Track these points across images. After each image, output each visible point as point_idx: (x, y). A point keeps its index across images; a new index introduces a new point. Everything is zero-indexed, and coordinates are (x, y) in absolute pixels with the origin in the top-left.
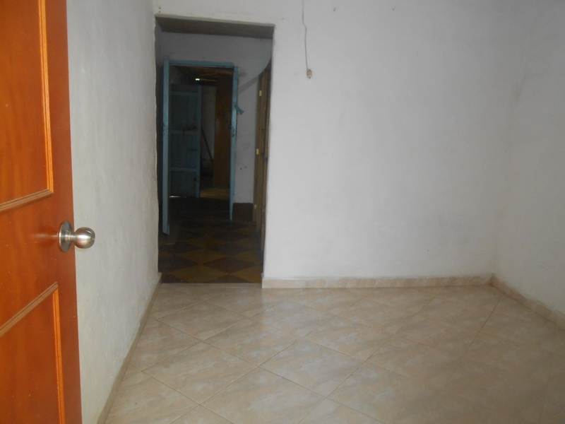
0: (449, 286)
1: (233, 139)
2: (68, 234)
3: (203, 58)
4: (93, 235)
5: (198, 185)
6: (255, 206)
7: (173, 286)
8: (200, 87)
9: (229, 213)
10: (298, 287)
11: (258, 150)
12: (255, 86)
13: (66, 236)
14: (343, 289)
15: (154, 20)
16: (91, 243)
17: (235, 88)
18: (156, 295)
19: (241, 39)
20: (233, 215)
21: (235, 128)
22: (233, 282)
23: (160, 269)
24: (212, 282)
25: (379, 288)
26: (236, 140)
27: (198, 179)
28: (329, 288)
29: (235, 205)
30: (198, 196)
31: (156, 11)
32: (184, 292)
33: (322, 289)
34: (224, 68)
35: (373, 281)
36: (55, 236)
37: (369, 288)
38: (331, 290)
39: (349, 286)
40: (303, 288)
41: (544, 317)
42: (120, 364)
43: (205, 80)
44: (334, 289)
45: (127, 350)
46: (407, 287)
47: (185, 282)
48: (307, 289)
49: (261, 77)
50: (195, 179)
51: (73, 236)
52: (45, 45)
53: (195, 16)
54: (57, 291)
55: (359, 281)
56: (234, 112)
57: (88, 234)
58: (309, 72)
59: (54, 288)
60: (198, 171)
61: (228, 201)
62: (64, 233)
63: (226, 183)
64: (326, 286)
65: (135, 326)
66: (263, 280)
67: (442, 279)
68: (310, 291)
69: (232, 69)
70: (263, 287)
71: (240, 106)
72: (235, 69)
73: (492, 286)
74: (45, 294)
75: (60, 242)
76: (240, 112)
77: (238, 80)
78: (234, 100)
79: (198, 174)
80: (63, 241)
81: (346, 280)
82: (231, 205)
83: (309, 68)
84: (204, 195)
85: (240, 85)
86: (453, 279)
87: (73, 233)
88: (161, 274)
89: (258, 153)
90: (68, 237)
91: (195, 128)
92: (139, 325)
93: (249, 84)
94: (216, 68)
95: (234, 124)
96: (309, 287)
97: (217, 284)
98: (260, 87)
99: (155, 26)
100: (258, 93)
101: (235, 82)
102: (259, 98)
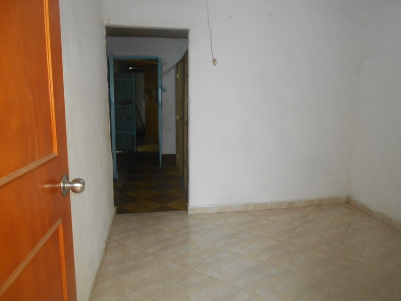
0: (319, 205)
1: (160, 109)
2: (67, 184)
3: (136, 53)
4: (84, 184)
5: (135, 143)
6: (178, 156)
7: (125, 216)
8: (134, 74)
9: (159, 162)
10: (213, 212)
11: (177, 116)
12: (173, 72)
13: (66, 185)
14: (245, 212)
15: (105, 29)
16: (83, 189)
17: (159, 73)
18: (114, 223)
19: (162, 39)
20: (162, 163)
21: (161, 102)
22: (167, 211)
23: (116, 204)
24: (152, 211)
25: (270, 210)
26: (162, 110)
27: (135, 138)
28: (235, 212)
29: (164, 156)
30: (135, 151)
31: (106, 23)
32: (133, 220)
34: (151, 60)
35: (266, 204)
36: (58, 186)
37: (263, 210)
39: (249, 209)
41: (387, 223)
42: (95, 274)
43: (136, 68)
44: (238, 212)
45: (98, 264)
46: (290, 207)
47: (133, 212)
48: (220, 213)
49: (177, 65)
50: (133, 139)
51: (70, 185)
52: (50, 53)
53: (132, 25)
54: (61, 225)
55: (256, 205)
56: (160, 91)
57: (81, 183)
58: (214, 61)
59: (59, 222)
60: (135, 133)
61: (158, 154)
62: (64, 183)
63: (156, 140)
64: (234, 210)
65: (102, 246)
66: (189, 208)
67: (314, 200)
68: (223, 214)
69: (157, 60)
70: (189, 213)
71: (164, 86)
72: (159, 60)
73: (348, 204)
74: (55, 227)
75: (62, 189)
76: (164, 90)
77: (161, 68)
78: (159, 82)
79: (135, 135)
80: (64, 188)
81: (247, 205)
82: (161, 156)
83: (214, 58)
84: (139, 149)
85: (163, 72)
86: (321, 200)
87: (70, 183)
88: (116, 207)
89: (178, 118)
90: (67, 185)
91: (131, 102)
92: (105, 246)
93: (169, 71)
94: (145, 60)
95: (160, 99)
96: (221, 211)
97: (156, 213)
98: (177, 72)
99: (105, 33)
100: (176, 76)
101: (159, 70)
102: (177, 80)
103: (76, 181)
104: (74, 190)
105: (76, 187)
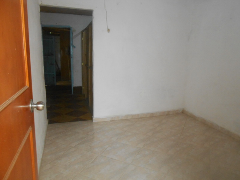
0: (168, 115)
5: (55, 79)
6: (83, 88)
8: (54, 37)
11: (83, 63)
12: (80, 36)
14: (127, 120)
15: (39, 7)
16: (43, 108)
17: (71, 36)
19: (73, 15)
20: (73, 92)
21: (72, 54)
22: (80, 121)
24: (71, 121)
25: (141, 118)
26: (73, 59)
28: (121, 120)
29: (74, 88)
30: (55, 85)
31: (40, 3)
32: (59, 127)
33: (118, 120)
34: (66, 28)
35: (138, 115)
37: (137, 118)
38: (122, 120)
39: (129, 118)
40: (110, 121)
41: (204, 123)
46: (152, 116)
48: (112, 121)
49: (82, 32)
50: (54, 77)
51: (35, 106)
55: (133, 116)
56: (71, 48)
58: (109, 30)
60: (55, 73)
61: (71, 86)
63: (68, 78)
64: (120, 119)
66: (94, 119)
67: (165, 112)
68: (114, 121)
69: (69, 29)
70: (94, 122)
71: (74, 44)
72: (71, 29)
73: (183, 113)
75: (30, 108)
76: (74, 47)
77: (72, 33)
78: (71, 42)
79: (55, 75)
81: (127, 116)
82: (72, 88)
83: (109, 28)
84: (58, 84)
85: (73, 36)
86: (169, 112)
88: (48, 120)
89: (83, 65)
91: (52, 55)
93: (77, 35)
94: (61, 28)
95: (72, 53)
96: (113, 120)
97: (73, 122)
98: (82, 36)
99: (40, 10)
100: (82, 39)
101: (71, 34)
102: (82, 41)
103: (39, 103)
104: (38, 109)
105: (39, 107)
